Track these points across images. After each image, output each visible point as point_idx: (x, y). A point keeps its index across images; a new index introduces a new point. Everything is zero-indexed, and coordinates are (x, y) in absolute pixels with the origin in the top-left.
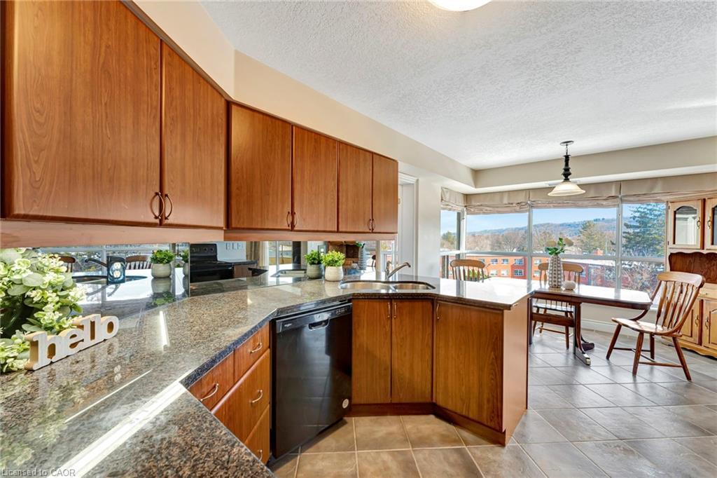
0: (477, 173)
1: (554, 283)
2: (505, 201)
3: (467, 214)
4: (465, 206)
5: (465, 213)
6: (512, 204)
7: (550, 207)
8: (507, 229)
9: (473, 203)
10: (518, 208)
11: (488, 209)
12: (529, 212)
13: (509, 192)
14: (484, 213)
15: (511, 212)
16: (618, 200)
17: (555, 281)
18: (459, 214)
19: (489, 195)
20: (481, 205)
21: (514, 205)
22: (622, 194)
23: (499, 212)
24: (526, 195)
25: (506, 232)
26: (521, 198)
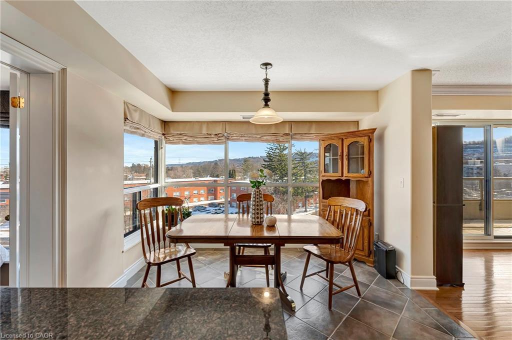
0: (173, 94)
1: (257, 220)
2: (204, 131)
3: (166, 143)
4: (163, 134)
5: (164, 142)
6: (210, 135)
7: (242, 140)
8: (203, 162)
9: (172, 132)
10: (215, 139)
11: (188, 138)
12: (226, 144)
13: (208, 123)
14: (184, 143)
15: (210, 143)
16: (290, 137)
17: (258, 218)
18: (156, 142)
19: (188, 124)
20: (180, 135)
21: (213, 136)
22: (293, 133)
23: (198, 143)
24: (223, 127)
25: (203, 164)
26: (219, 130)
